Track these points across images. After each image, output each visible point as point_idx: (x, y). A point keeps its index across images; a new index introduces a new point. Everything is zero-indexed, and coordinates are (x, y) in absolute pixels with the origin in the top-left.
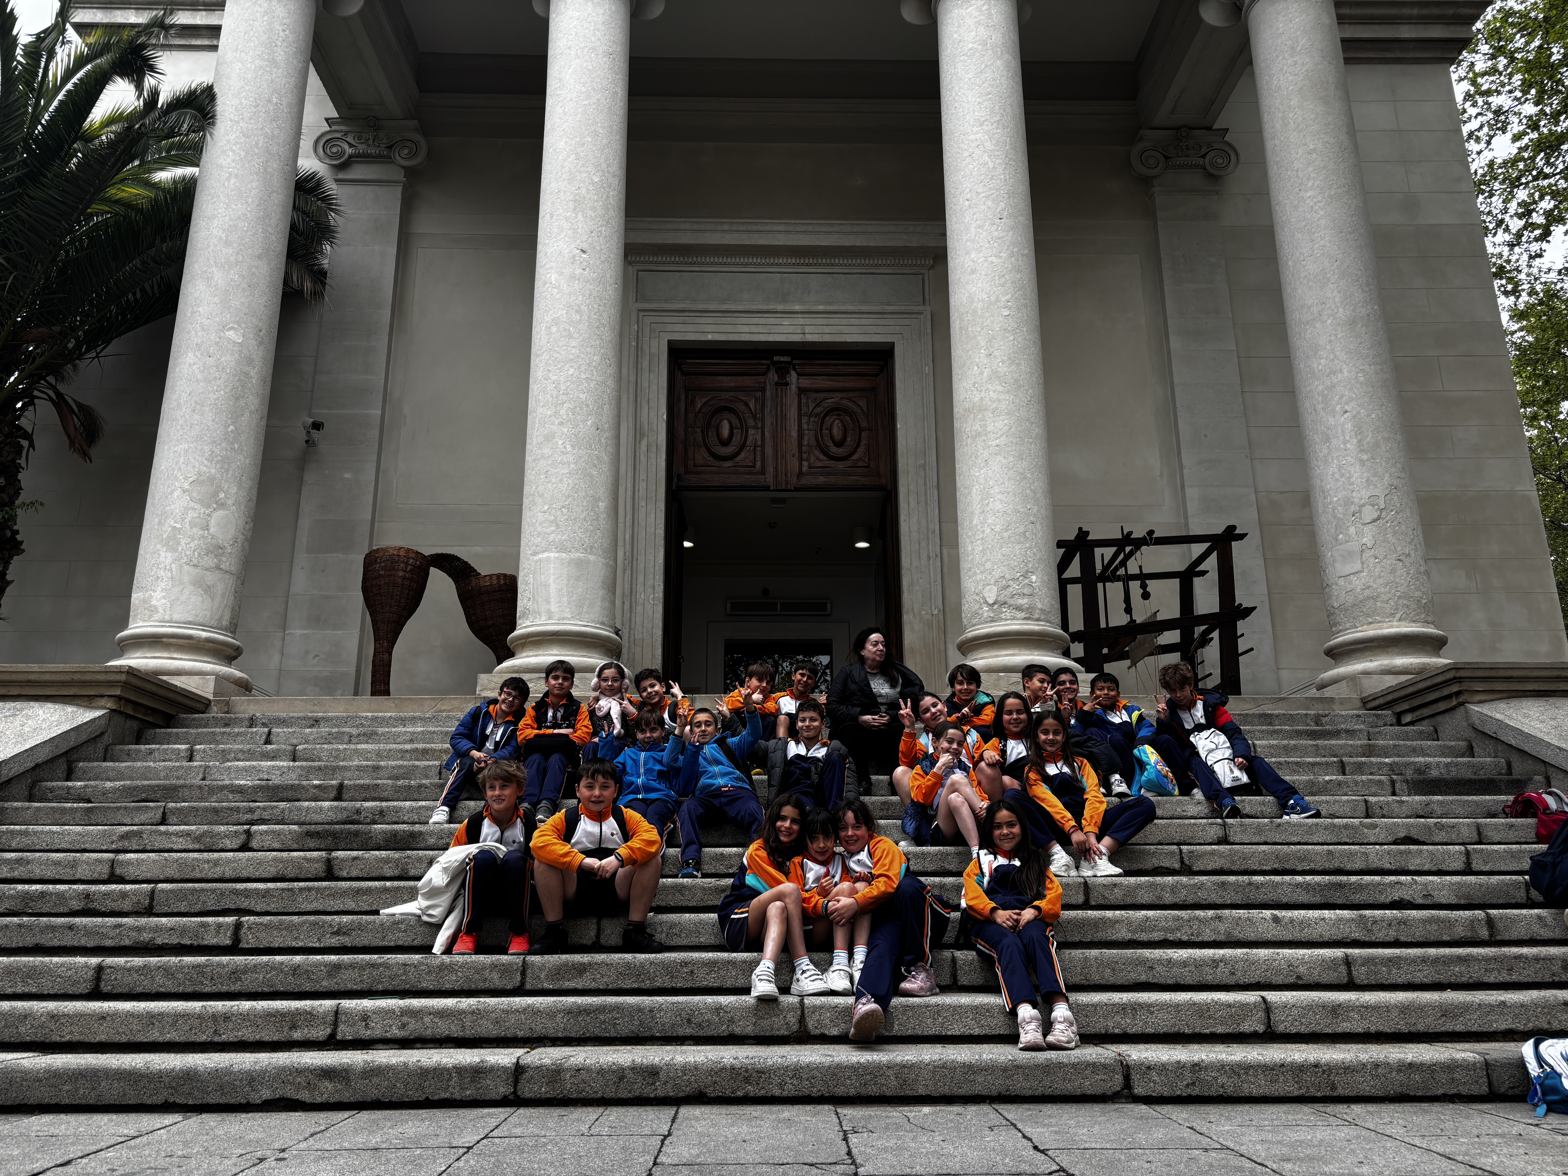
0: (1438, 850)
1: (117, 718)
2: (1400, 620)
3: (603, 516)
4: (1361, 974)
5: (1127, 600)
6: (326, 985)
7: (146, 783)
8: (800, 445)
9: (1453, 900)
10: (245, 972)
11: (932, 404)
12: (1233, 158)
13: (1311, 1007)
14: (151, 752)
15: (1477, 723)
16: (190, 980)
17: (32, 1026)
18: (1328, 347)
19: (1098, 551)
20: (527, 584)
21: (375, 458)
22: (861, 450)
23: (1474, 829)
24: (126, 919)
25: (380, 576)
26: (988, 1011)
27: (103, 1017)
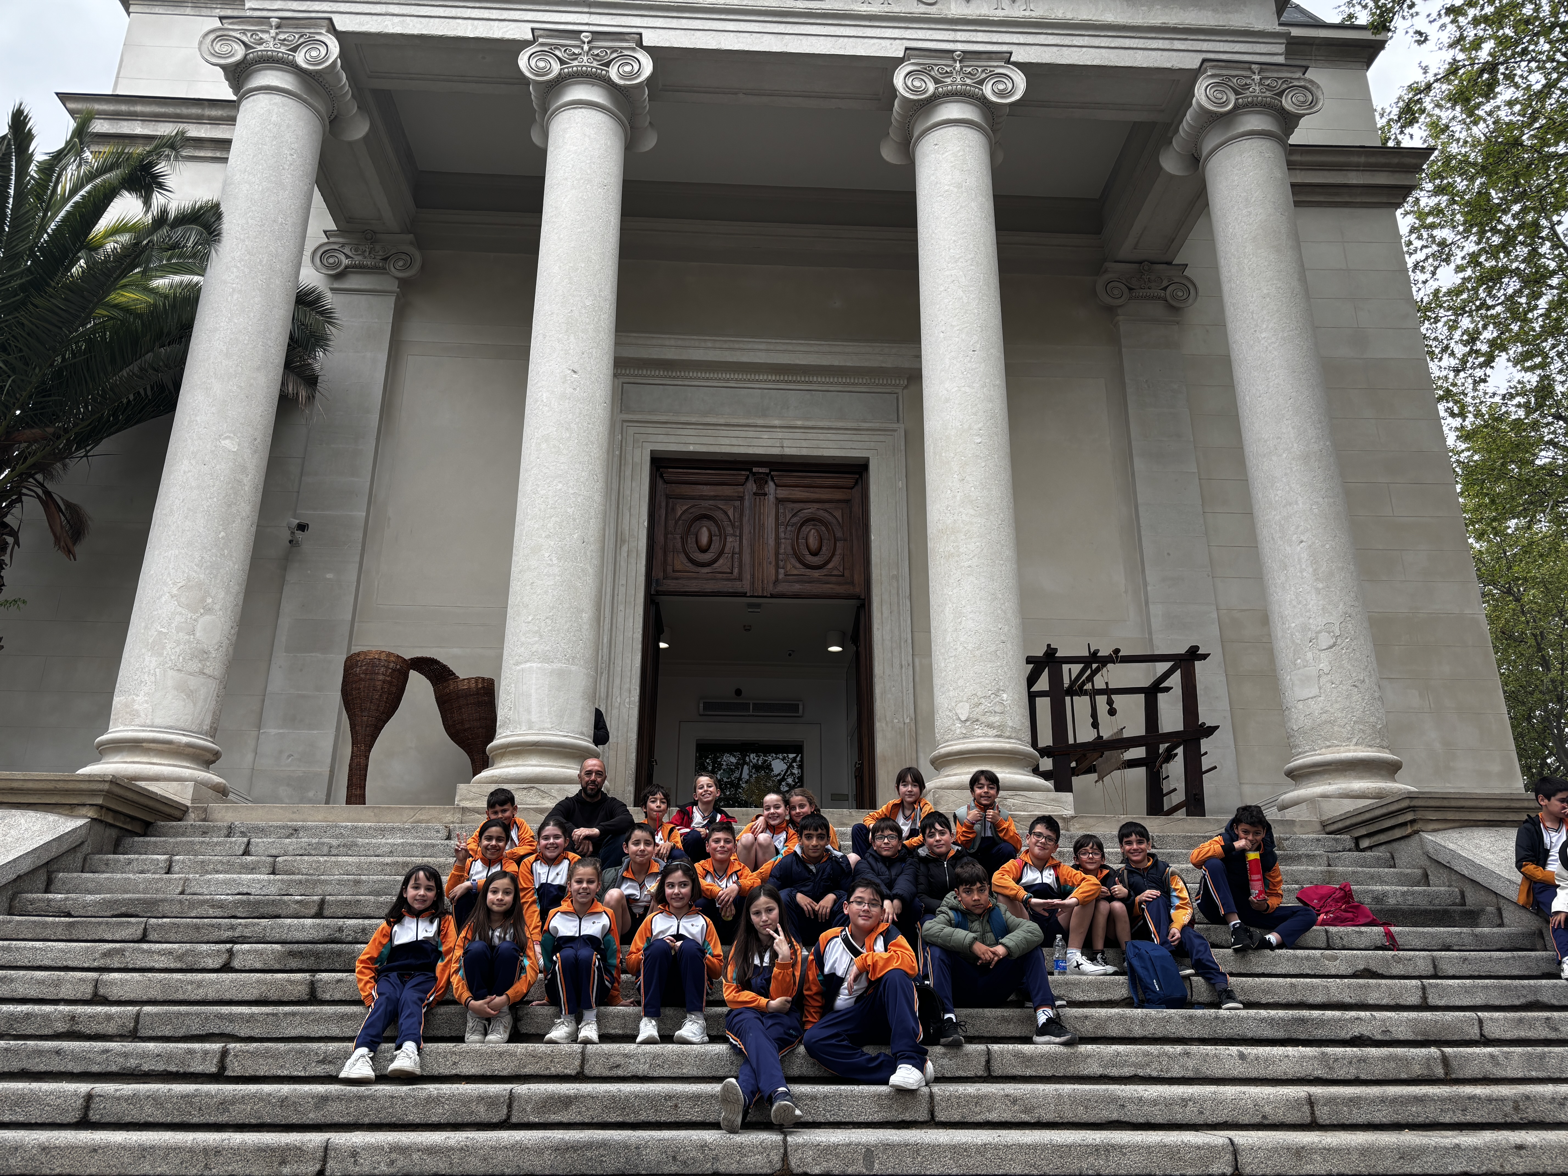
0: (1395, 984)
1: (98, 828)
2: (1356, 744)
3: (586, 627)
4: (1323, 1114)
5: (1094, 715)
6: (313, 1117)
7: (126, 896)
8: (777, 554)
9: (1410, 1036)
10: (233, 1103)
11: (905, 517)
12: (1192, 291)
13: (1275, 1150)
14: (130, 862)
15: (1431, 851)
16: (178, 1110)
17: (23, 1158)
18: (1284, 480)
19: (1065, 667)
20: (509, 693)
21: (357, 559)
22: (836, 560)
23: (1429, 962)
24: (114, 1044)
25: (361, 679)
26: (965, 1150)
27: (94, 1150)
